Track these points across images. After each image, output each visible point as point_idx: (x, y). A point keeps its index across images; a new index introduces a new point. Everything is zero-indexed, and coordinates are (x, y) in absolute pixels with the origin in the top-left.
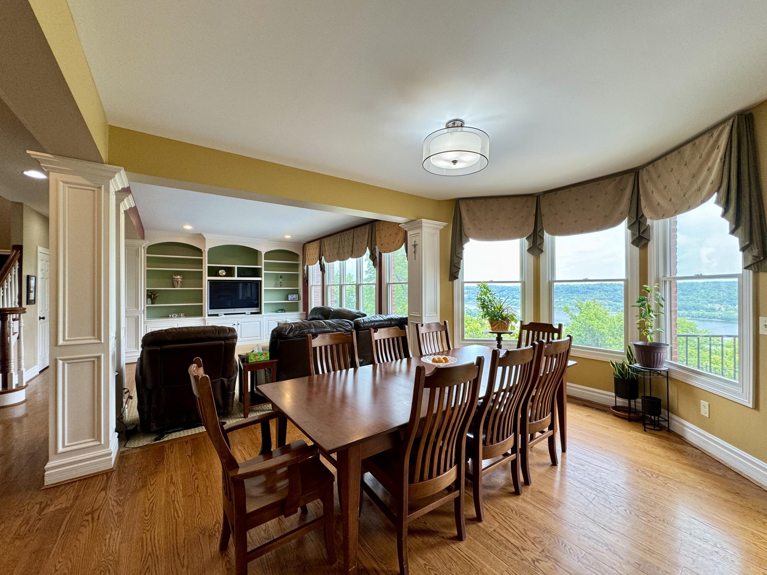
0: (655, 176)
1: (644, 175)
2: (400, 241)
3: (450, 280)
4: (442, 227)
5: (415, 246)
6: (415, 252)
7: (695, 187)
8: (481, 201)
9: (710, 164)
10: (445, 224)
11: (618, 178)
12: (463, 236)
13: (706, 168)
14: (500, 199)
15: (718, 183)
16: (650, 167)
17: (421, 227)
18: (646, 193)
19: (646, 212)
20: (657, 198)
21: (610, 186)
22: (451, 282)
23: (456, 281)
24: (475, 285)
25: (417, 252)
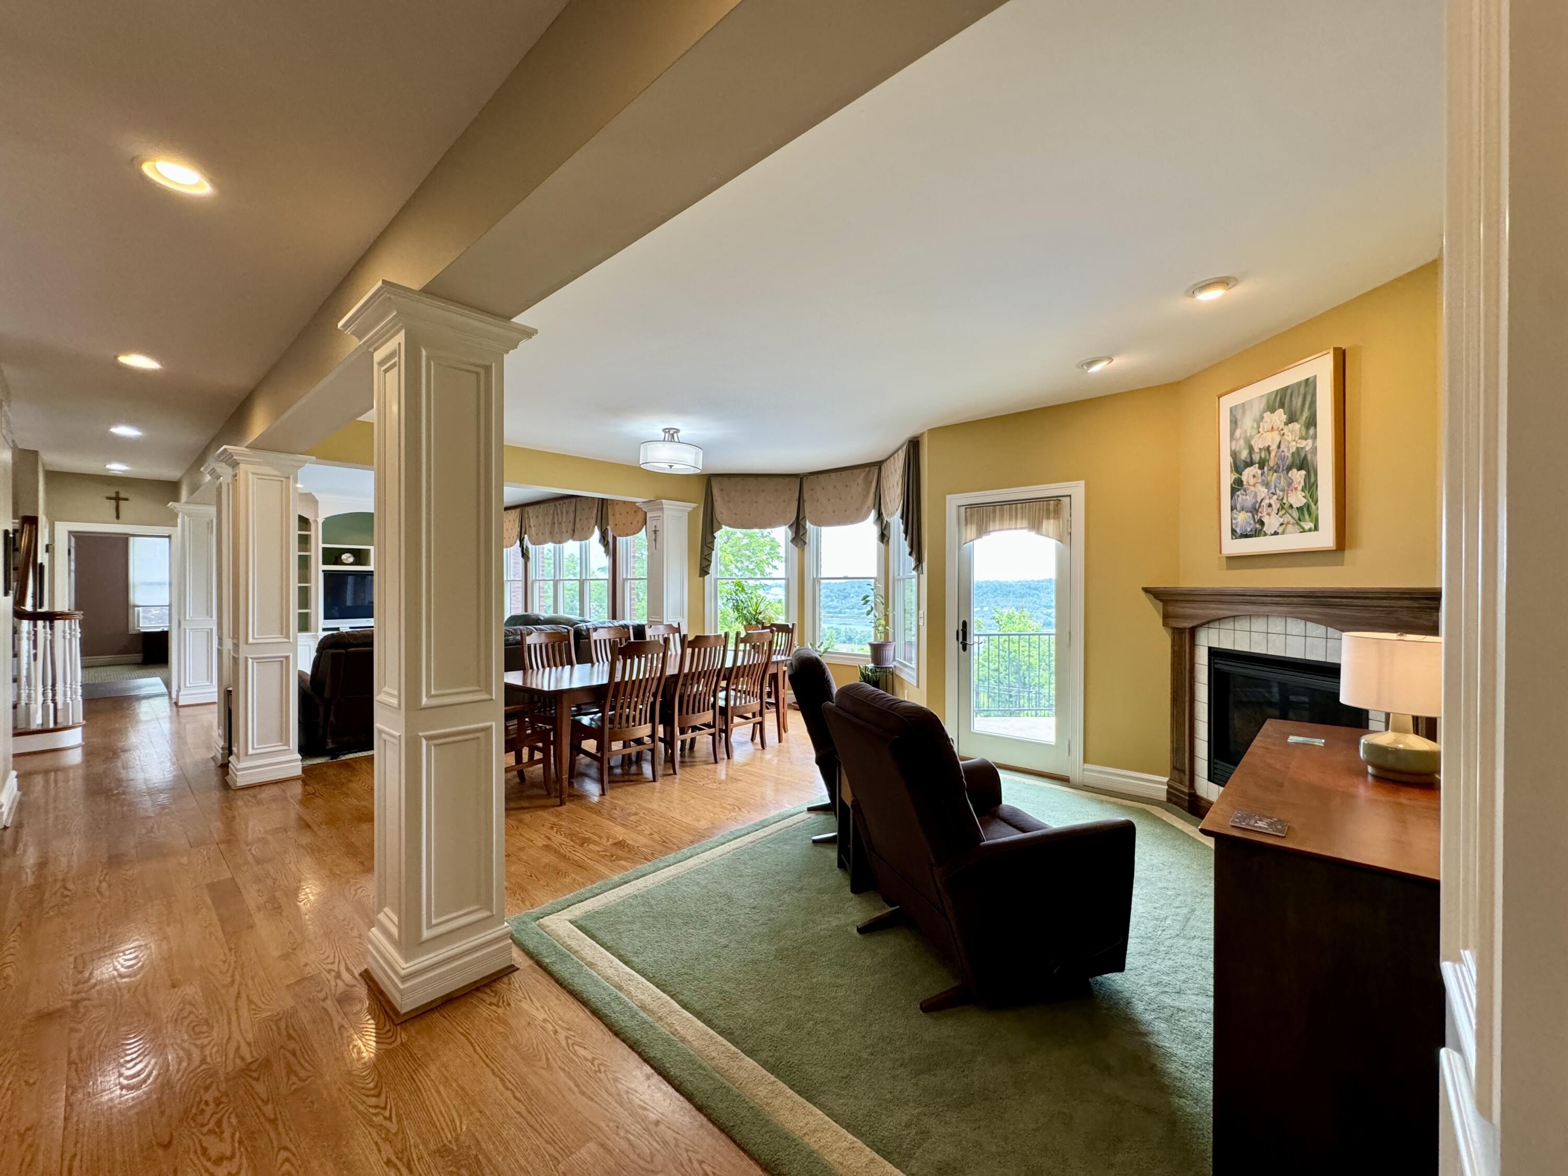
0: (887, 474)
1: (883, 471)
2: (640, 523)
3: (700, 576)
4: (691, 509)
5: (655, 532)
6: (655, 540)
8: (738, 479)
10: (694, 505)
12: (715, 522)
14: (760, 479)
17: (663, 509)
18: (884, 490)
20: (887, 496)
22: (701, 578)
23: (707, 577)
25: (658, 539)
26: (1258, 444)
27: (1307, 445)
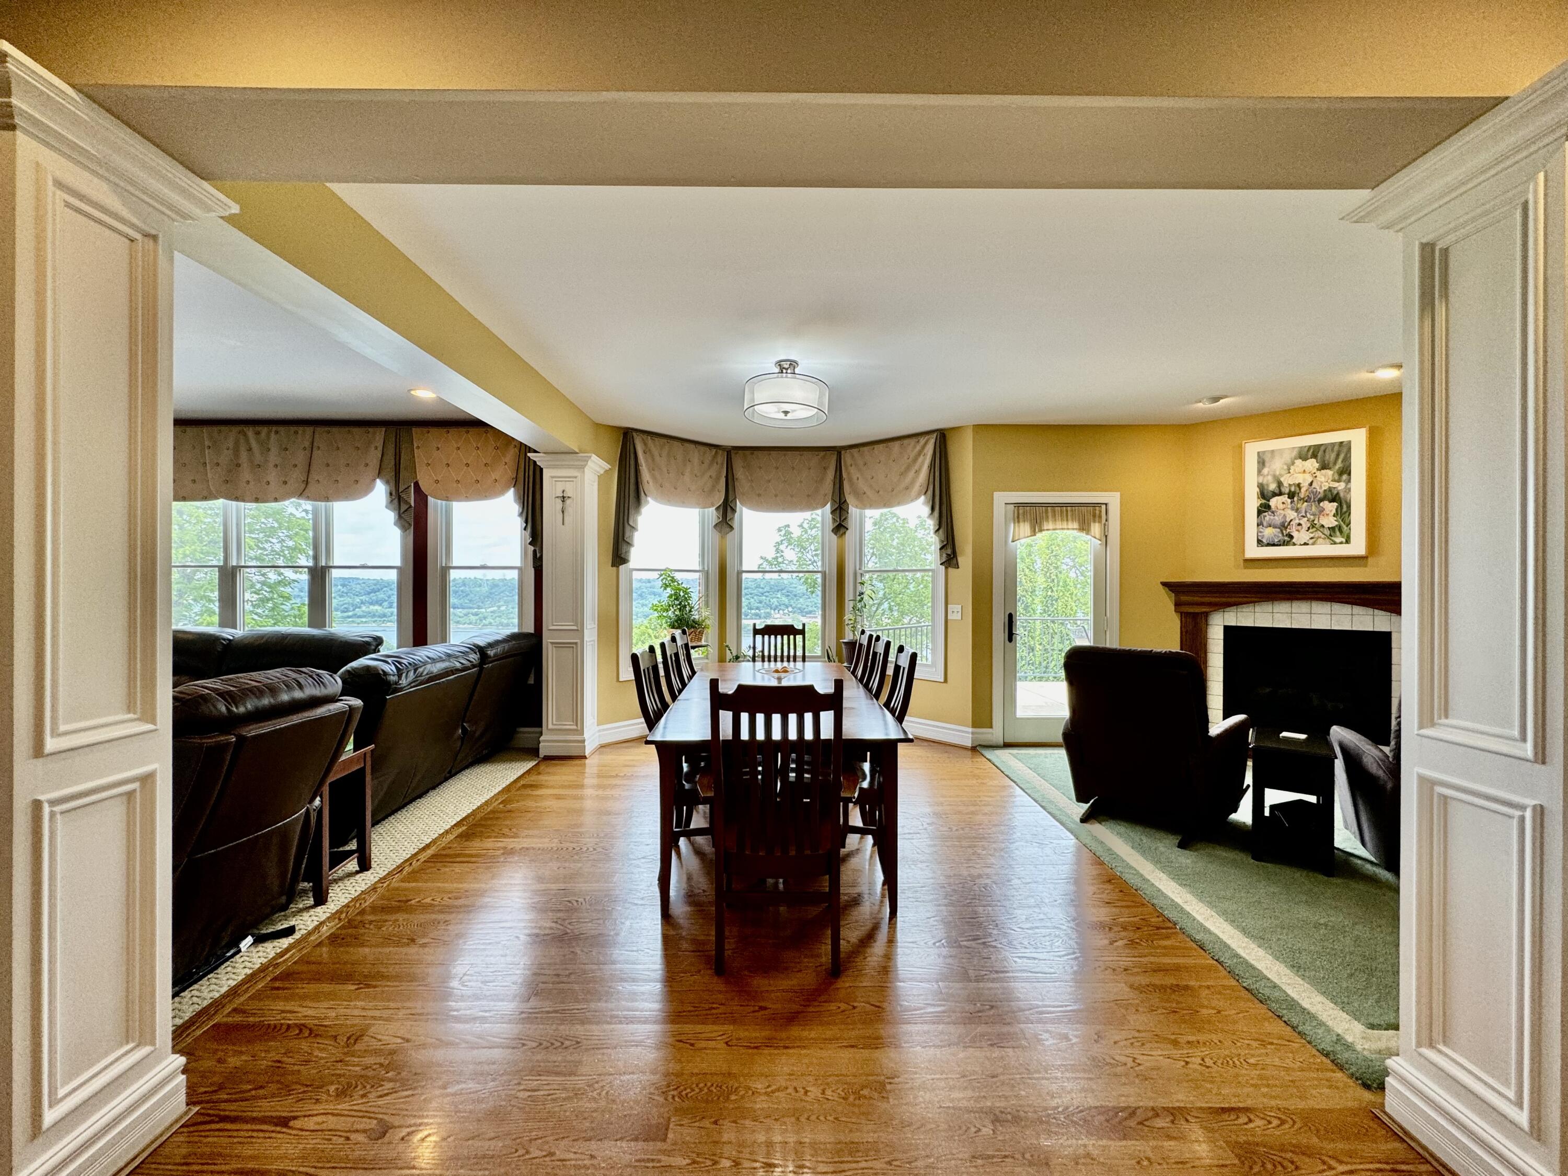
0: (860, 462)
1: (847, 457)
3: (612, 566)
4: (602, 472)
5: (563, 499)
6: (563, 511)
7: (903, 485)
8: (664, 440)
9: (916, 467)
10: (608, 467)
11: (822, 454)
12: (641, 492)
13: (914, 471)
14: (687, 445)
15: (925, 486)
16: (855, 451)
17: (582, 468)
18: (850, 480)
19: (850, 499)
20: (862, 485)
21: (814, 460)
22: (615, 568)
23: (622, 568)
24: (655, 575)
25: (570, 511)
26: (1287, 481)
27: (1341, 486)
